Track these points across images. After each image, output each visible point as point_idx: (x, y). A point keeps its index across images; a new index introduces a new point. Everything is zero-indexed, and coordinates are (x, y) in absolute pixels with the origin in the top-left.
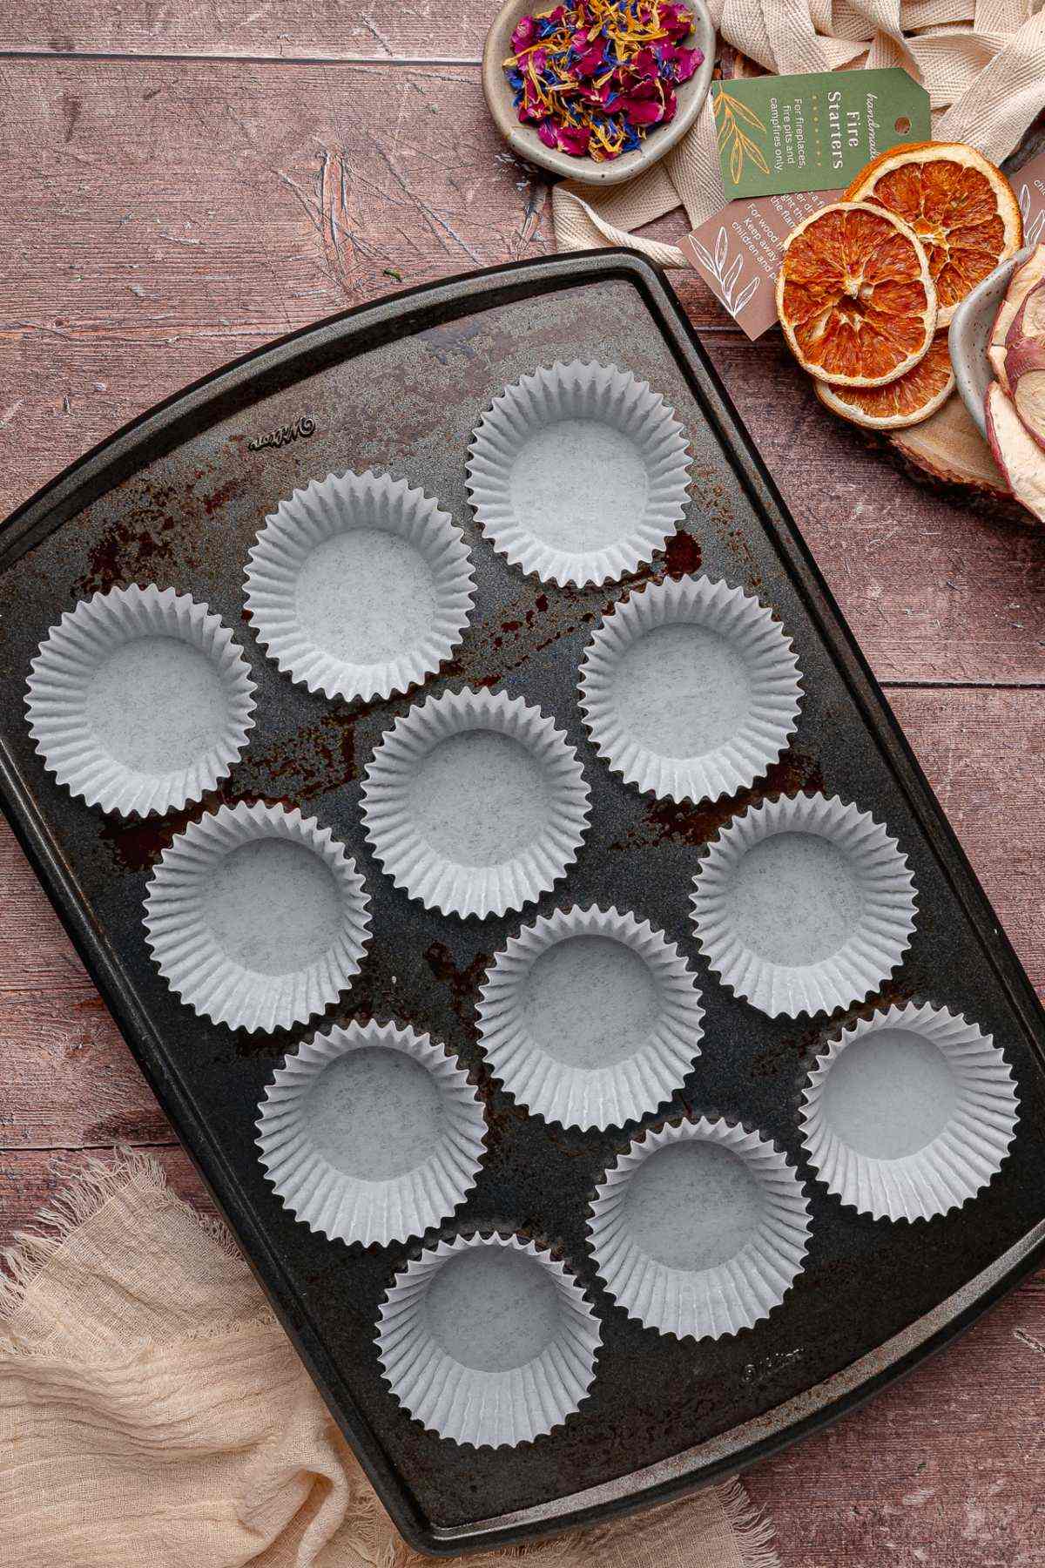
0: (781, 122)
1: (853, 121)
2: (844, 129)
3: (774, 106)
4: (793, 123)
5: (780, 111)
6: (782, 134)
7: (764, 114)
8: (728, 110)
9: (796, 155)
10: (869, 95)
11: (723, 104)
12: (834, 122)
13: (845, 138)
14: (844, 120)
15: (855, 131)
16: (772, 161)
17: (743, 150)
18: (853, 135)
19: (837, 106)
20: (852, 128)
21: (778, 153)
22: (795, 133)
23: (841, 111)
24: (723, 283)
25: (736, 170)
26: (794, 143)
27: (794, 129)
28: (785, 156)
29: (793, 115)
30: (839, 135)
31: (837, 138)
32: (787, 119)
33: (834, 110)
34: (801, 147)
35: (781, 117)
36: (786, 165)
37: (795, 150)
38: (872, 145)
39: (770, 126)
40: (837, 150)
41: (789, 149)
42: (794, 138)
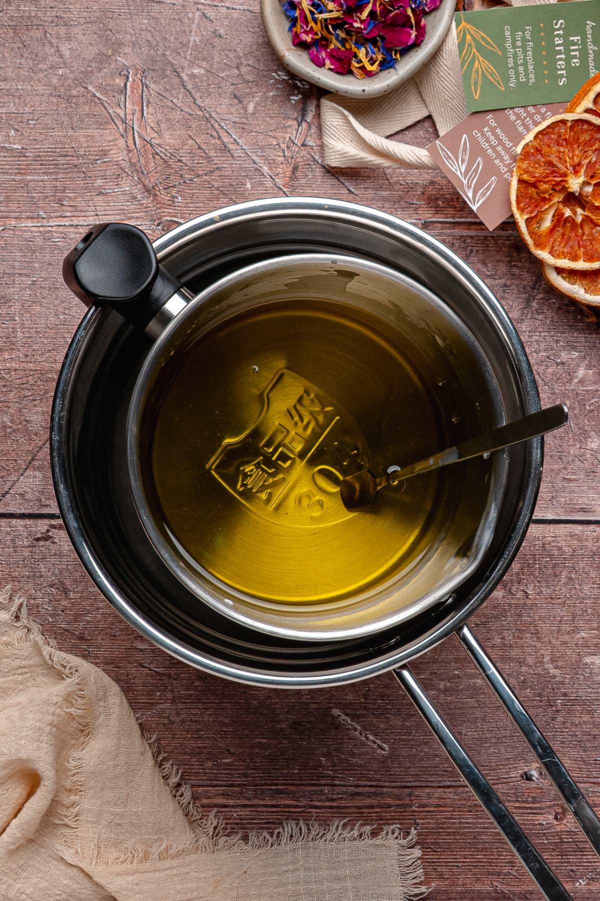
0: (514, 46)
1: (574, 44)
2: (567, 51)
3: (507, 33)
4: (524, 48)
5: (513, 36)
6: (515, 56)
7: (500, 39)
8: (468, 37)
9: (527, 74)
10: (588, 22)
11: (464, 30)
12: (559, 45)
13: (569, 59)
14: (567, 44)
15: (577, 53)
16: (507, 80)
17: (483, 71)
18: (575, 57)
19: (561, 32)
20: (574, 50)
21: (512, 73)
22: (525, 56)
23: (565, 37)
24: (465, 182)
25: (476, 87)
26: (525, 64)
27: (525, 52)
28: (517, 75)
29: (524, 39)
30: (563, 56)
31: (561, 59)
32: (519, 43)
33: (558, 36)
34: (531, 68)
35: (514, 42)
36: (518, 82)
37: (526, 70)
38: (592, 64)
39: (504, 50)
40: (561, 69)
41: (521, 69)
42: (525, 60)
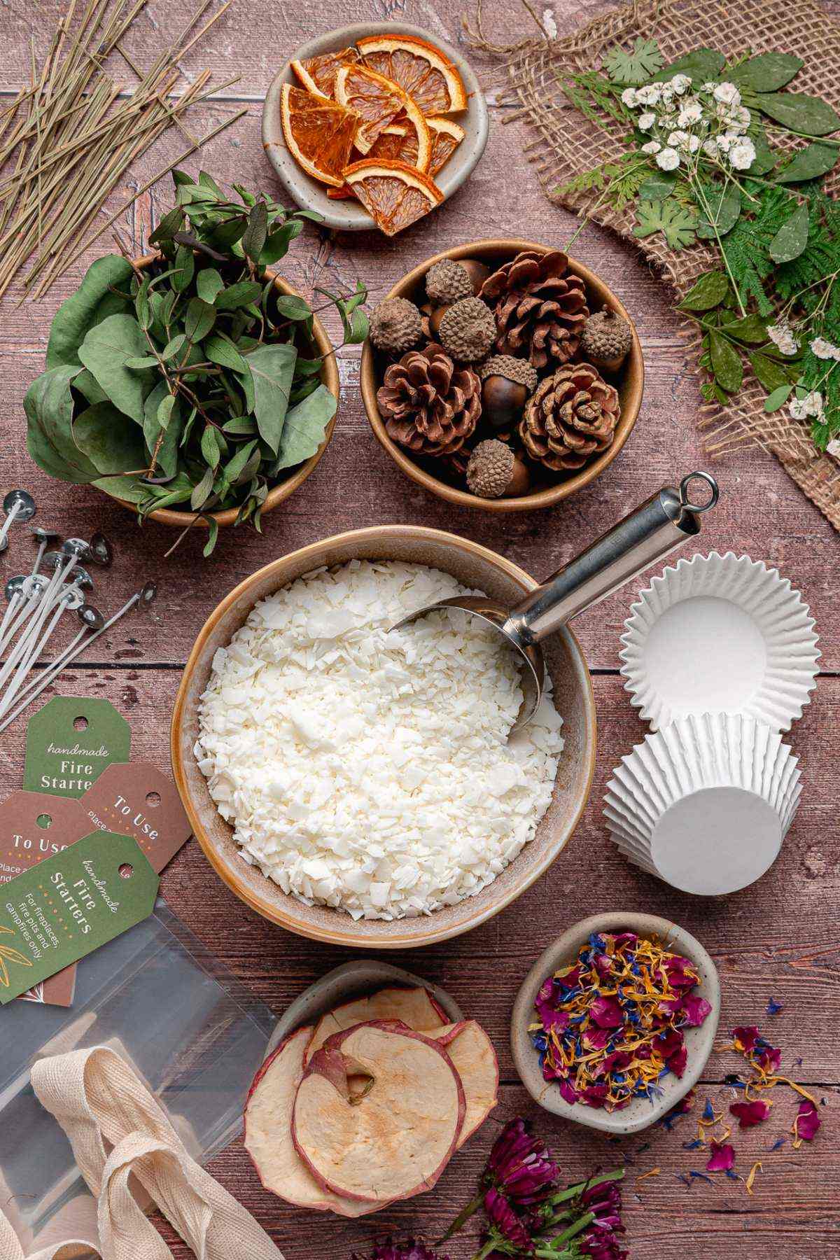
0: (23, 919)
1: (81, 889)
2: (78, 899)
3: (11, 911)
4: (33, 915)
5: (18, 910)
6: (28, 927)
7: (6, 920)
9: (48, 940)
10: (84, 863)
12: (67, 897)
13: (82, 905)
14: (74, 892)
15: (88, 896)
16: (29, 954)
17: (3, 958)
18: (87, 901)
19: (63, 884)
20: (84, 895)
21: (33, 945)
22: (38, 923)
23: (69, 886)
25: (3, 976)
26: (42, 930)
27: (36, 919)
28: (38, 943)
29: (29, 908)
30: (75, 905)
31: (75, 909)
32: (27, 914)
33: (62, 889)
34: (49, 931)
35: (21, 914)
36: (43, 951)
37: (45, 934)
38: (107, 900)
39: (15, 927)
40: (80, 918)
41: (40, 937)
42: (40, 926)
